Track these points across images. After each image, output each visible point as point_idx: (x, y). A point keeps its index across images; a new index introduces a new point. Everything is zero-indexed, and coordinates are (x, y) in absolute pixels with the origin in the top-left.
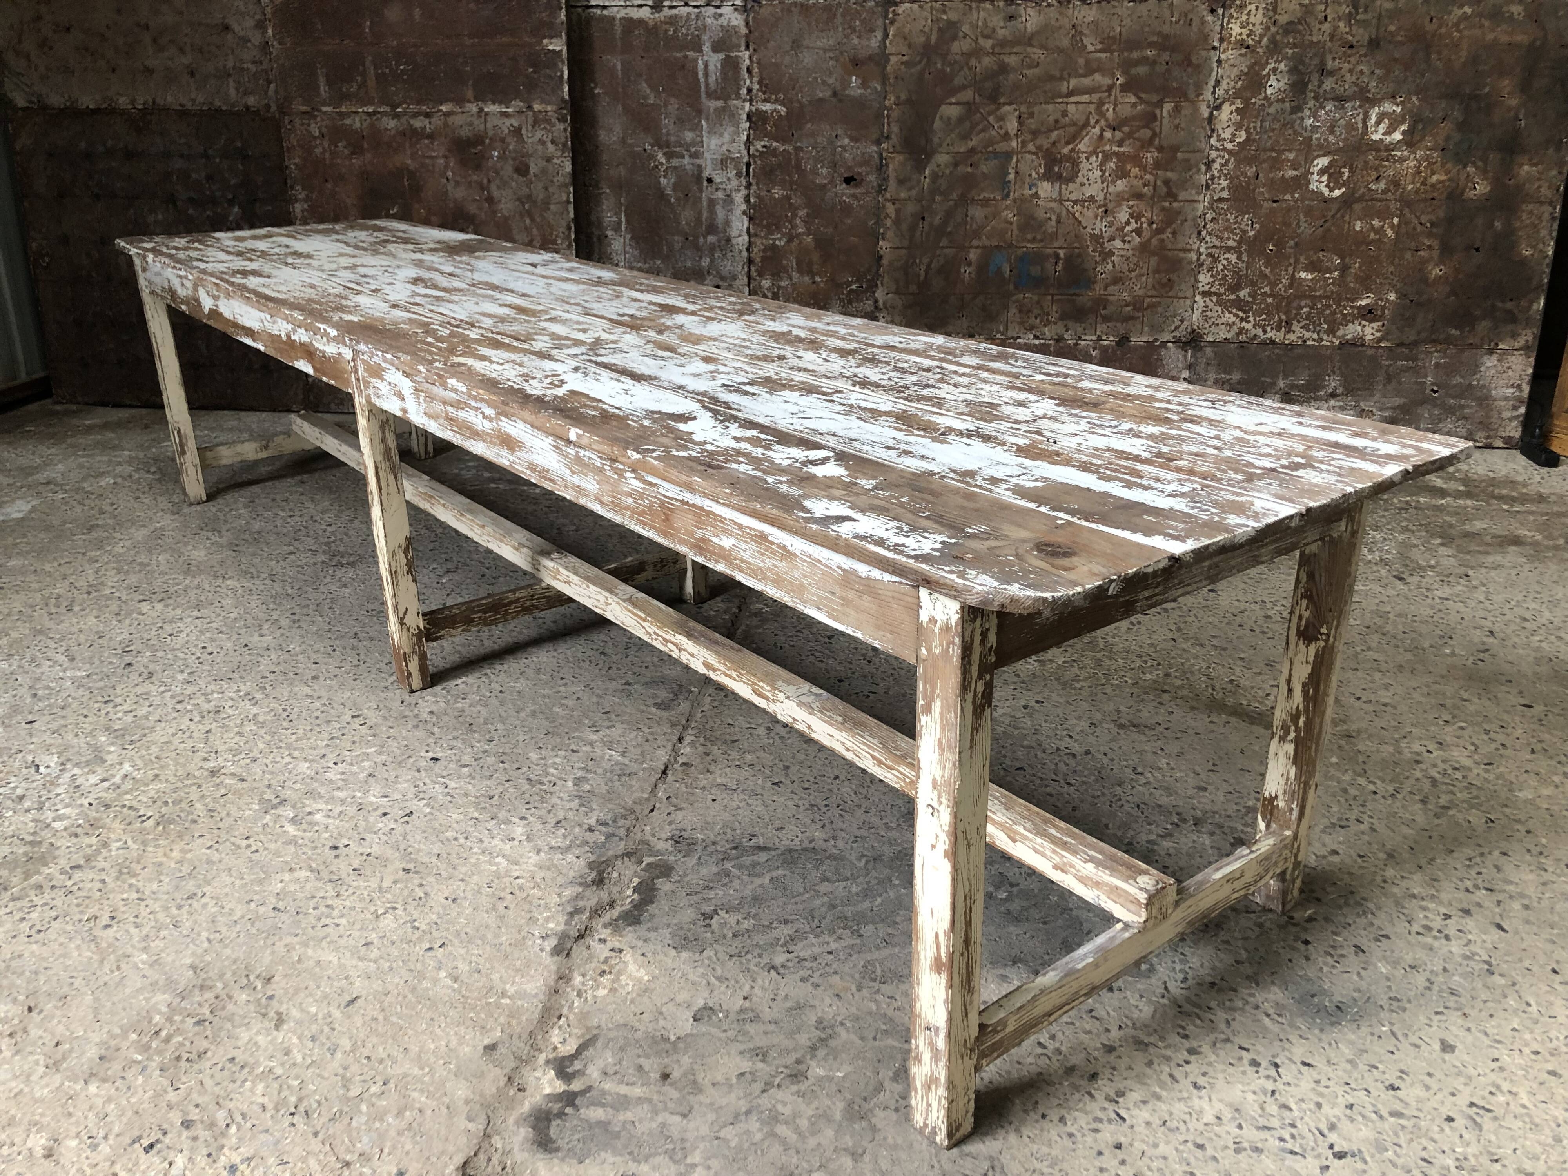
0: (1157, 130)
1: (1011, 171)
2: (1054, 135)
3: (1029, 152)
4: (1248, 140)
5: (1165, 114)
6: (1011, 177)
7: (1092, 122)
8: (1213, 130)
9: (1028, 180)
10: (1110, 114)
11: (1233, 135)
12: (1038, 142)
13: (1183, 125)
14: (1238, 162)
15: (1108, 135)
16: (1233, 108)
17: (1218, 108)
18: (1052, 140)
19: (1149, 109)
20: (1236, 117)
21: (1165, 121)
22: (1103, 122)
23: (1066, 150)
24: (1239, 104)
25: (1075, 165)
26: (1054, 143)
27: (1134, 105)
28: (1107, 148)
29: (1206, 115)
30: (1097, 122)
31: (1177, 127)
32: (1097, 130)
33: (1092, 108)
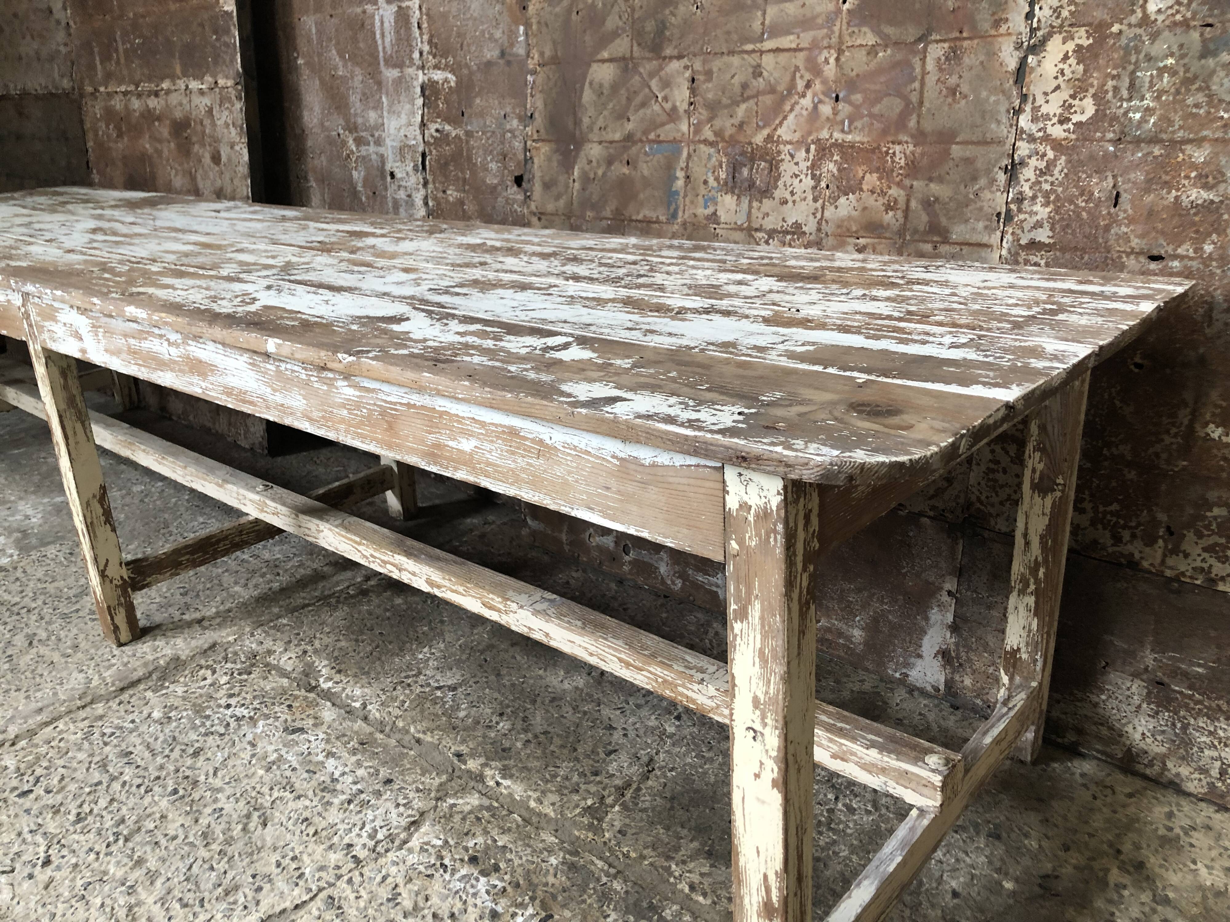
0: (914, 98)
1: (680, 174)
2: (741, 110)
3: (705, 142)
4: (1099, 117)
5: (930, 65)
6: (680, 183)
7: (800, 85)
8: (1024, 98)
9: (702, 190)
10: (830, 70)
11: (1067, 107)
12: (718, 123)
13: (965, 88)
14: (1074, 167)
15: (826, 109)
16: (1070, 46)
17: (1036, 48)
18: (736, 121)
19: (899, 57)
20: (1074, 68)
21: (931, 80)
22: (818, 86)
23: (759, 139)
24: (1082, 38)
25: (774, 165)
26: (741, 126)
27: (872, 51)
28: (824, 134)
29: (1012, 64)
30: (808, 86)
31: (953, 91)
32: (807, 102)
33: (800, 59)
